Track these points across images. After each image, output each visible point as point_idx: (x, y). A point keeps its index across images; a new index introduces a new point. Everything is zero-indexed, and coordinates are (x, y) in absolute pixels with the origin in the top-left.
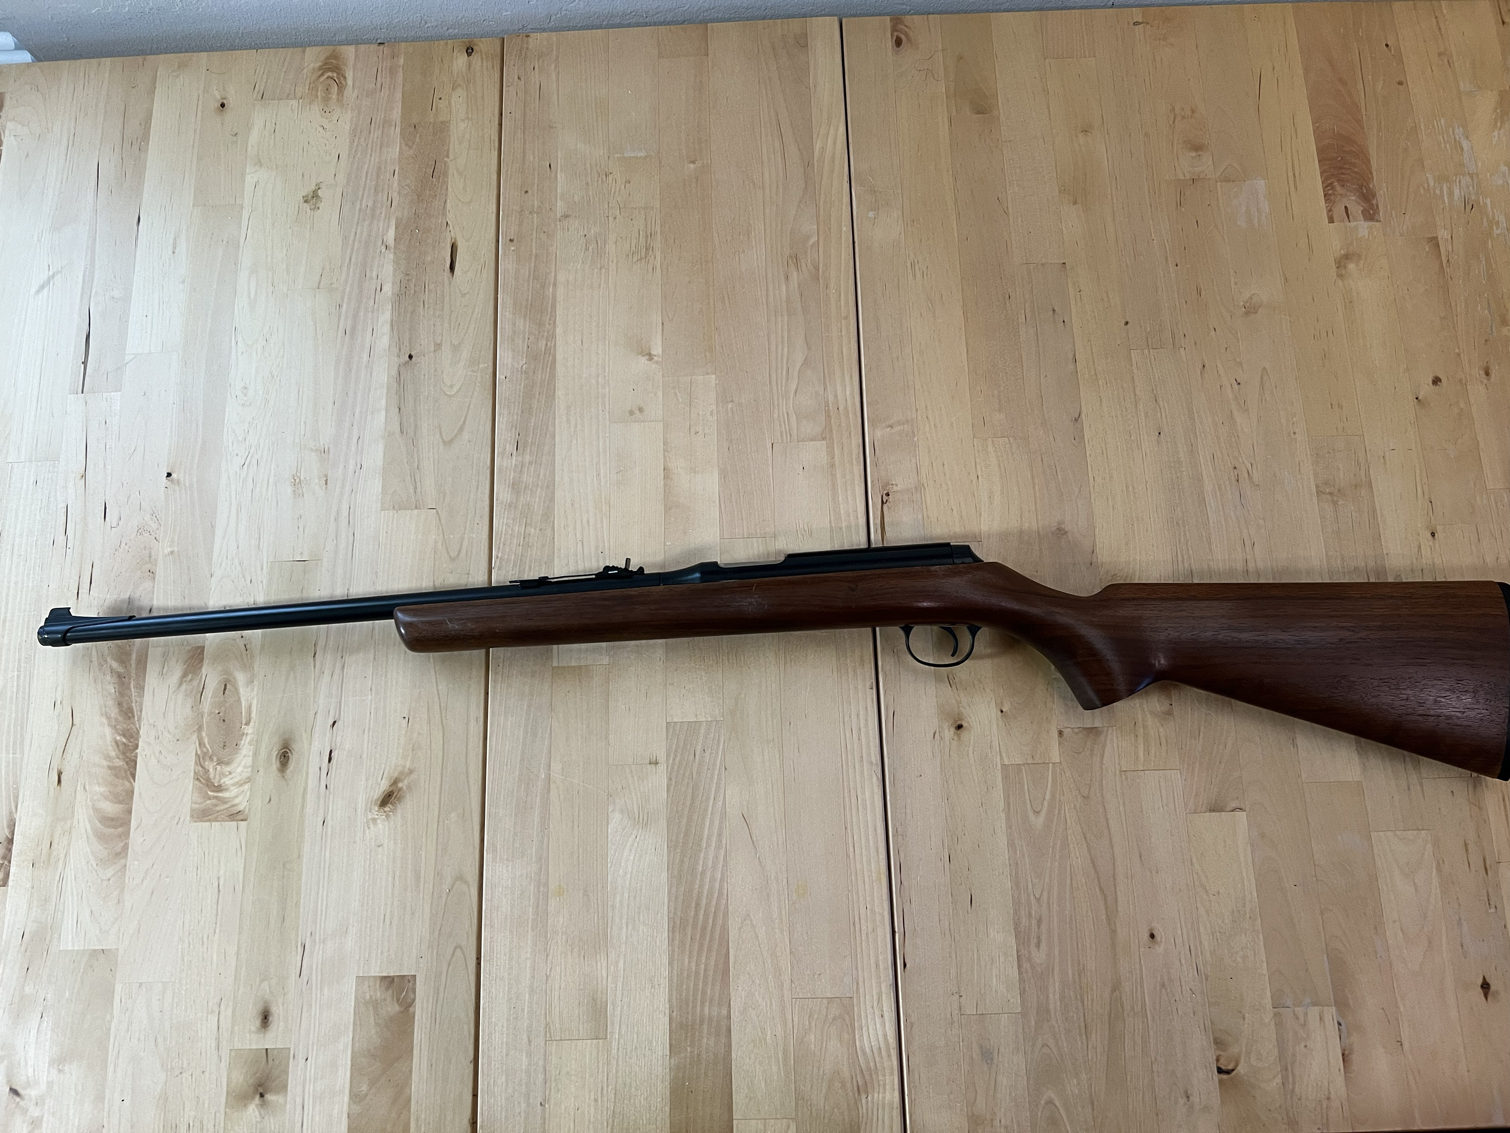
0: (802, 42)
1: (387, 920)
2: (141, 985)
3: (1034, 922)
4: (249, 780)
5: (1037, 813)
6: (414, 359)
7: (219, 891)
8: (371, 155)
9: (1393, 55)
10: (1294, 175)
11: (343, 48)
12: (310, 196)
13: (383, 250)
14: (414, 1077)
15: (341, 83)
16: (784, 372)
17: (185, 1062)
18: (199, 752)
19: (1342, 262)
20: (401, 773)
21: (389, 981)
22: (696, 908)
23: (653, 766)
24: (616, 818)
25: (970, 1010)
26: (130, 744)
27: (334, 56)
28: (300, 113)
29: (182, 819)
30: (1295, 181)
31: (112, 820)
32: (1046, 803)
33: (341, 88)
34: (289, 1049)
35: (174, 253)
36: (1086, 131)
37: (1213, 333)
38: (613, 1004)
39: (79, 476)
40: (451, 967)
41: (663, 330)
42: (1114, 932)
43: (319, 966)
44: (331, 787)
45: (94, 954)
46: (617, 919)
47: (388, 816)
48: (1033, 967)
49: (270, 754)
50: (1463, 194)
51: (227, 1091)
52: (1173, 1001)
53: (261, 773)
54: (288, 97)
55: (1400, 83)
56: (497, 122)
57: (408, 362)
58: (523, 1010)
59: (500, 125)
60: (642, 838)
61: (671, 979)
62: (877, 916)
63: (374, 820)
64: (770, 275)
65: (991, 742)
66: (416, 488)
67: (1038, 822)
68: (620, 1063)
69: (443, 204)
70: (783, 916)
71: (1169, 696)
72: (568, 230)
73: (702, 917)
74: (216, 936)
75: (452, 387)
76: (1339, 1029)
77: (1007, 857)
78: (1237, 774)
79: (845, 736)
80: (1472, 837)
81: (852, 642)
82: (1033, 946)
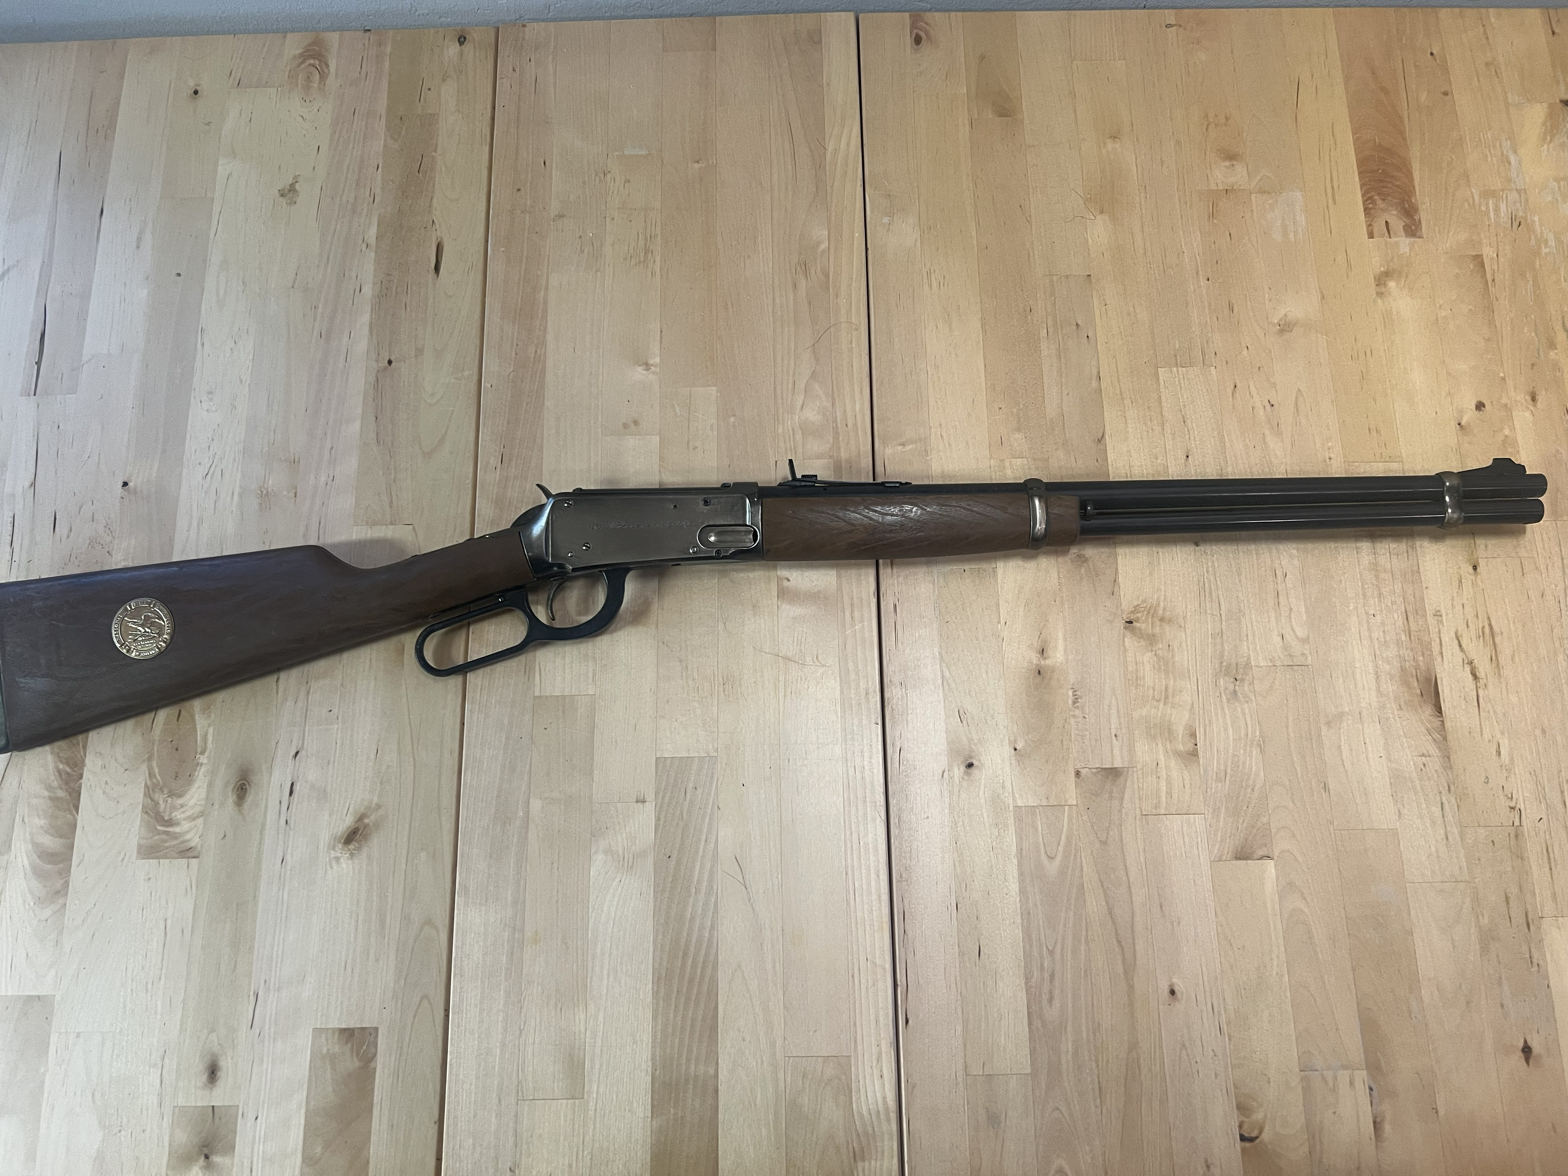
0: (815, 39)
1: (349, 970)
2: (78, 1035)
3: (1046, 975)
4: (202, 814)
5: (1051, 858)
6: (393, 364)
7: (166, 934)
8: (353, 148)
9: (1438, 65)
10: (1333, 188)
11: (327, 34)
12: (286, 190)
13: (364, 249)
14: (374, 1138)
15: (323, 71)
16: (790, 386)
17: (125, 1120)
18: (149, 783)
19: (1381, 279)
20: (368, 808)
21: (348, 1034)
22: (683, 957)
23: (640, 804)
24: (599, 859)
25: (977, 1070)
26: (74, 773)
27: (317, 43)
28: (278, 101)
29: (128, 855)
30: (1333, 194)
31: (52, 855)
32: (1061, 849)
33: (323, 77)
34: (238, 1106)
35: (138, 247)
36: (1115, 137)
37: (1245, 352)
38: (592, 1061)
39: (27, 484)
40: (416, 1019)
41: (661, 338)
42: (1131, 987)
43: (273, 1017)
44: (292, 822)
45: (30, 1000)
46: (597, 969)
47: (352, 855)
48: (1044, 1025)
49: (226, 785)
50: (1510, 211)
51: (169, 1152)
53: (216, 806)
54: (266, 85)
55: (1446, 94)
56: (489, 115)
57: (387, 368)
58: (494, 1067)
59: (493, 119)
60: (627, 881)
61: (654, 1036)
62: (878, 970)
64: (777, 282)
65: (1004, 781)
66: (391, 502)
67: (1052, 868)
68: (598, 1125)
69: (429, 201)
70: (778, 970)
71: (1193, 735)
72: (563, 231)
73: (689, 968)
74: (162, 982)
75: (432, 395)
76: (1371, 1095)
77: (1019, 906)
78: (1265, 820)
79: (848, 774)
80: (1514, 890)
81: (857, 674)
82: (1045, 1002)
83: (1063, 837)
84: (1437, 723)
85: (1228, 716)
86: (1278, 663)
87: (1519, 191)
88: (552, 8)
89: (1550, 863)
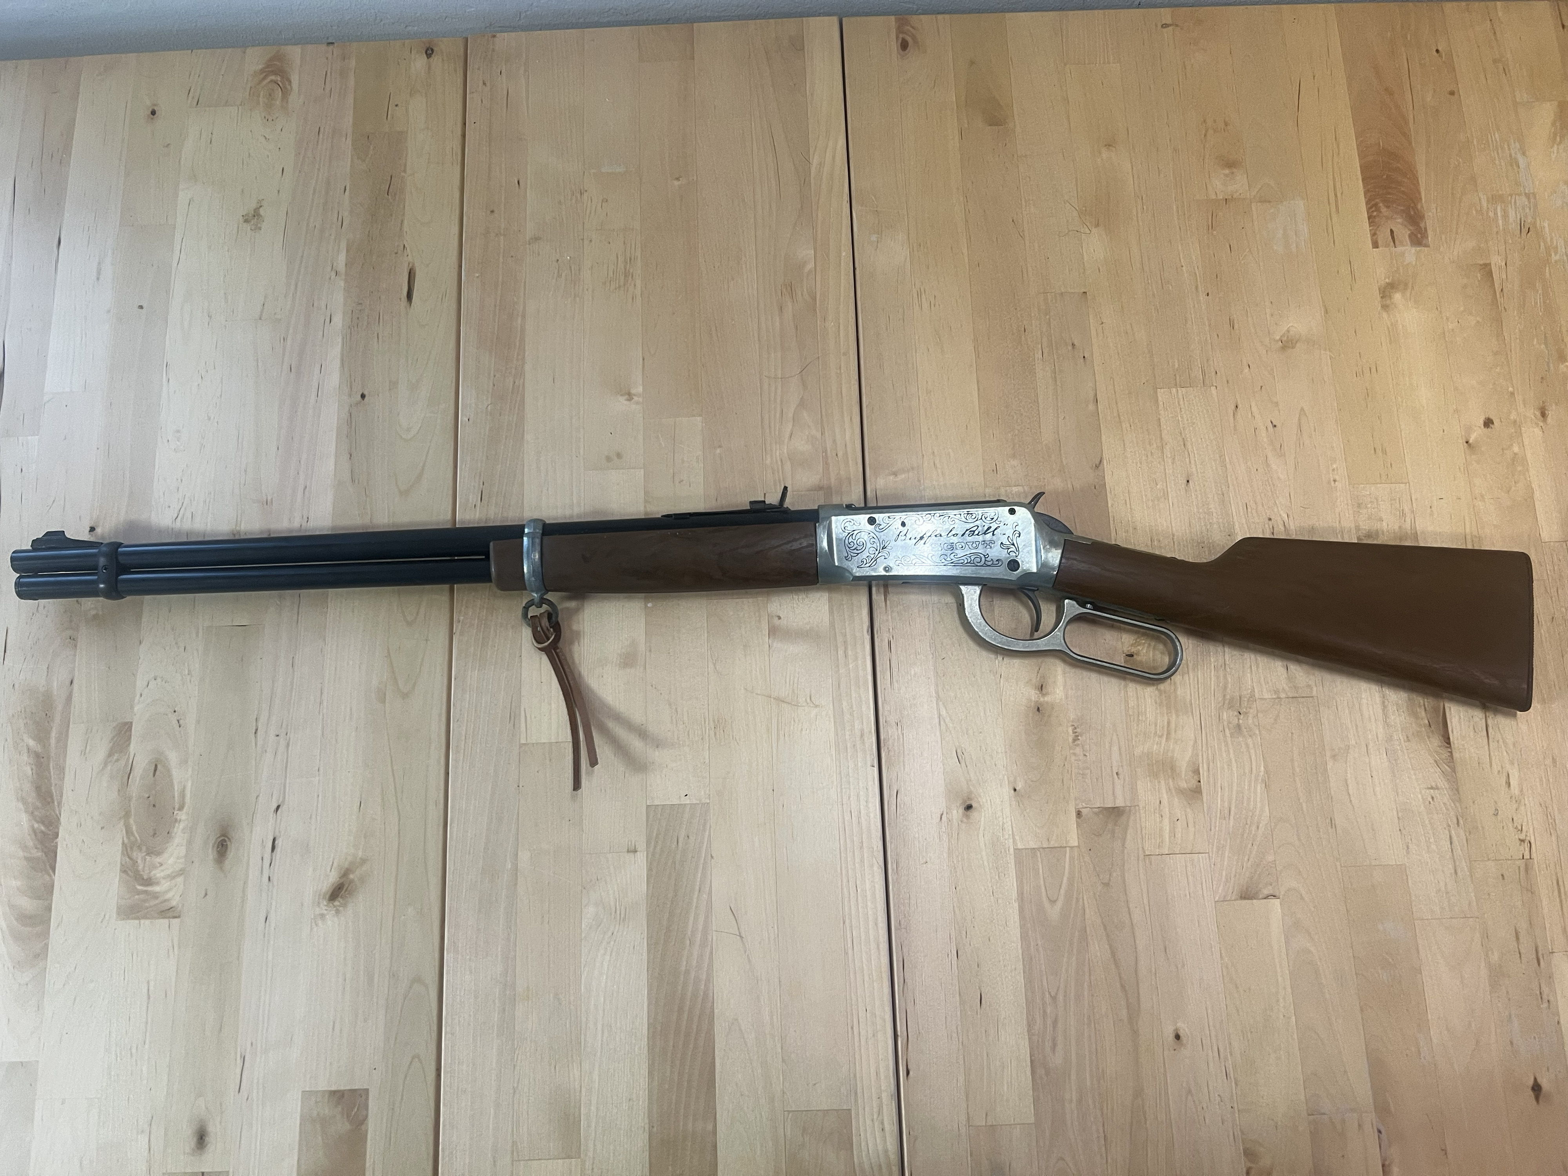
0: (798, 45)
1: (337, 1028)
2: (61, 1103)
3: (1049, 1022)
4: (182, 872)
5: (1053, 902)
6: (366, 398)
7: (149, 998)
8: (319, 170)
9: (1444, 63)
10: (1336, 195)
11: (289, 48)
12: (251, 215)
13: (333, 276)
15: (285, 88)
16: (778, 415)
18: (126, 841)
19: (1387, 291)
20: (353, 862)
21: (338, 1096)
22: (679, 1011)
23: (632, 855)
24: (590, 911)
25: (979, 1121)
26: (49, 832)
27: (278, 57)
28: (239, 121)
29: (107, 916)
30: (1336, 201)
31: (30, 918)
32: (1062, 891)
33: (286, 93)
34: (228, 1172)
35: (98, 279)
36: (1110, 146)
37: (1247, 370)
38: (588, 1119)
40: (408, 1079)
41: (643, 367)
42: (1135, 1033)
43: (261, 1078)
44: (274, 879)
45: (13, 1066)
46: (591, 1024)
47: (337, 912)
48: (1047, 1073)
49: (206, 843)
50: (1519, 217)
52: (1199, 1109)
53: (196, 864)
54: (226, 104)
55: (1452, 93)
56: (459, 132)
57: (360, 402)
58: (488, 1127)
59: (464, 136)
60: (620, 934)
61: (651, 1092)
62: (878, 1018)
63: (322, 916)
64: (762, 304)
65: (1003, 823)
67: (1054, 912)
69: (399, 224)
70: (775, 1020)
71: (1197, 772)
72: (539, 254)
73: (685, 1023)
74: (147, 1046)
75: (408, 430)
76: (1379, 1137)
77: (1020, 952)
78: (1270, 858)
79: (844, 819)
80: (1523, 926)
81: (851, 714)
82: (1048, 1050)
83: (1065, 879)
84: (1445, 755)
85: (1231, 751)
86: (1283, 695)
87: (1528, 196)
88: (523, 15)
89: (1560, 896)
